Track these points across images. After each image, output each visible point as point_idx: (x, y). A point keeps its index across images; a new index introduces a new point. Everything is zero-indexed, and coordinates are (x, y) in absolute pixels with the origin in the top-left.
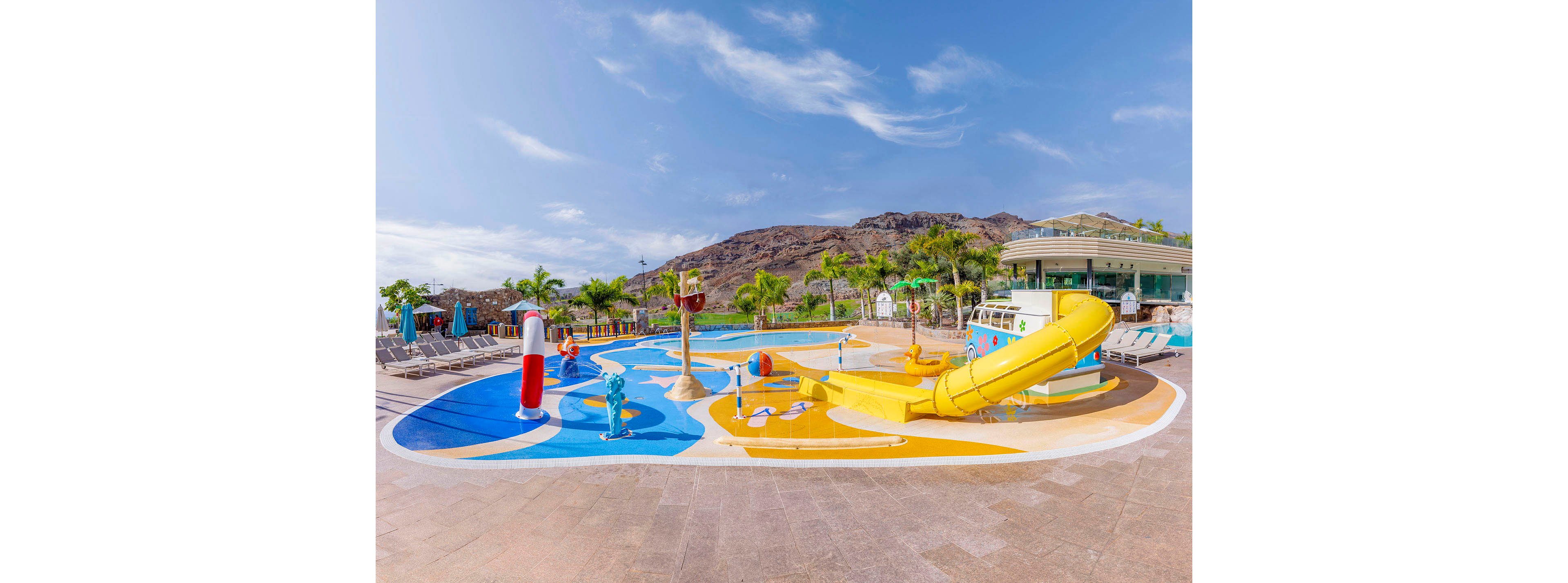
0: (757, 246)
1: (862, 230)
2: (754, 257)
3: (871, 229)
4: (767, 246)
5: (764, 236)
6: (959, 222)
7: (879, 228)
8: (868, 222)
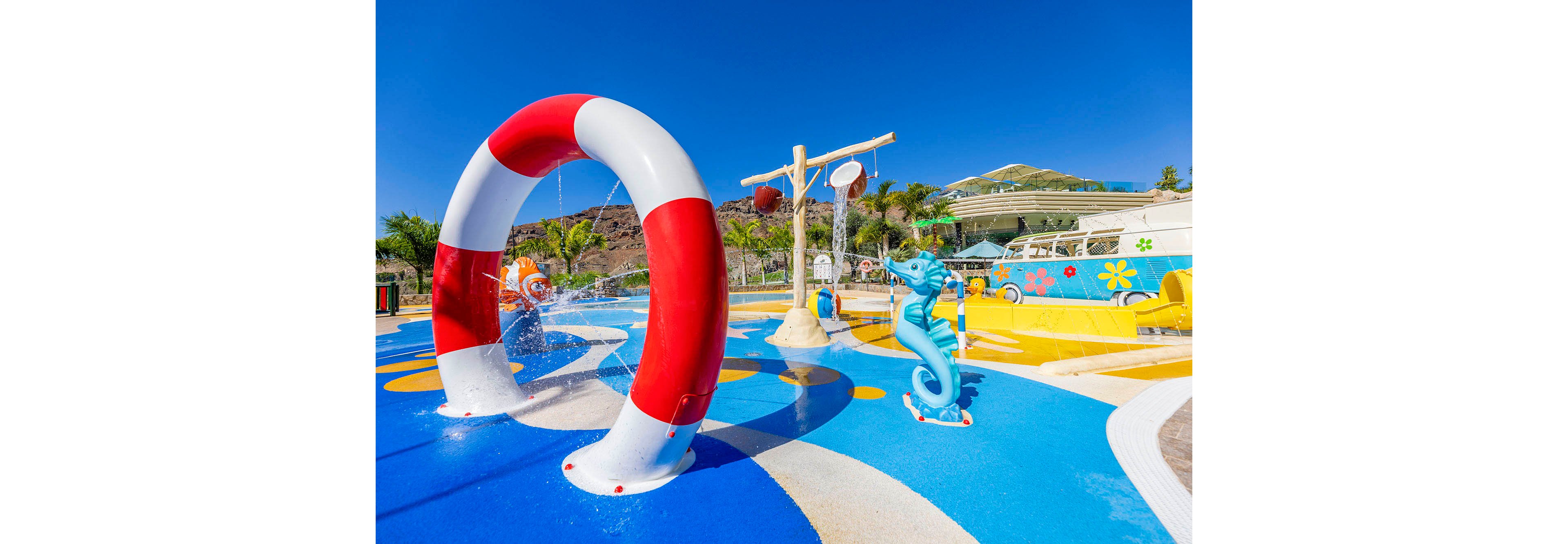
0: (616, 224)
1: (725, 213)
2: (612, 235)
3: (733, 213)
4: (628, 224)
5: (625, 213)
6: (812, 207)
7: (741, 211)
8: (731, 206)
